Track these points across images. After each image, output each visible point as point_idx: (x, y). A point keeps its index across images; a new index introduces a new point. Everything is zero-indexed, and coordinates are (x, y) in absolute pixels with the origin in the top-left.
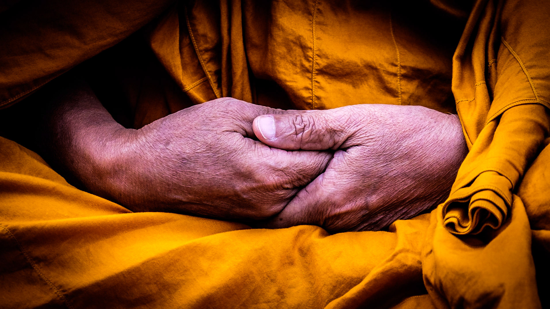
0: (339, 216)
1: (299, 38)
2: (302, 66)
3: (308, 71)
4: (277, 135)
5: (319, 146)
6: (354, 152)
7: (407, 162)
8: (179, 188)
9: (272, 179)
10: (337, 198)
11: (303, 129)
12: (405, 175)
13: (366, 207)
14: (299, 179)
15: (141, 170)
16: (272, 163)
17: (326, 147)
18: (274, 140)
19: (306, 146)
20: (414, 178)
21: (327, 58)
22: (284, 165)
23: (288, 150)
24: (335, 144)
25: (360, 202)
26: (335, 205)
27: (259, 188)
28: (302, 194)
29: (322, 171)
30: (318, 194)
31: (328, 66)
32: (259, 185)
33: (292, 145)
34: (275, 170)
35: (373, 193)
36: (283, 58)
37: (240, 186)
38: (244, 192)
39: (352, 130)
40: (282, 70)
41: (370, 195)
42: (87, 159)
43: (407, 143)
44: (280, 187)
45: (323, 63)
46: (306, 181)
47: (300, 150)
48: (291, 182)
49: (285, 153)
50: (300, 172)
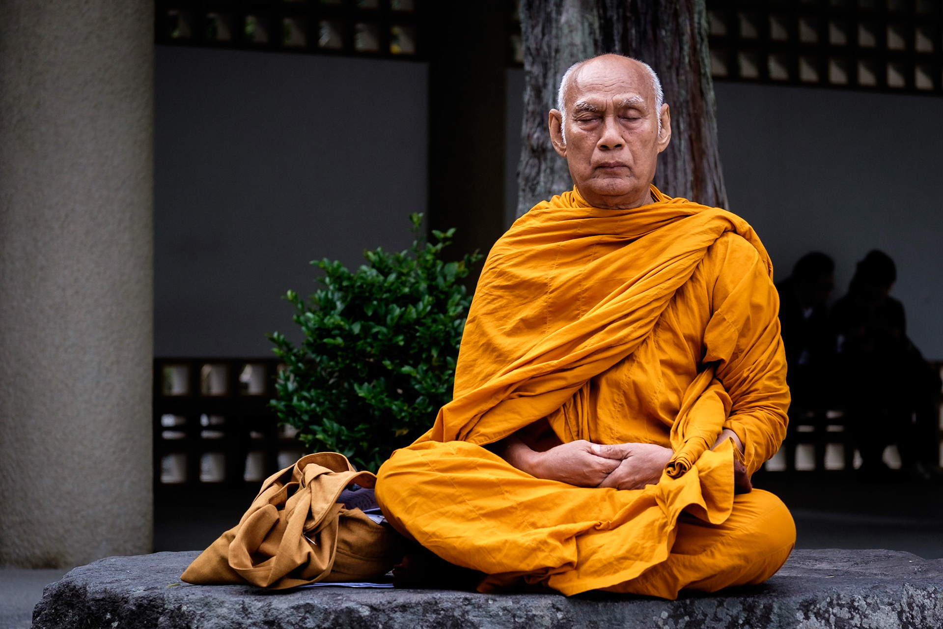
0: (623, 483)
1: (609, 425)
2: (611, 436)
3: (613, 438)
4: (600, 451)
5: (616, 457)
6: (629, 459)
7: (650, 463)
8: (562, 471)
9: (598, 467)
10: (623, 475)
11: (610, 450)
12: (649, 468)
13: (634, 480)
14: (608, 469)
15: (548, 464)
16: (598, 461)
17: (619, 458)
18: (599, 453)
19: (611, 457)
20: (653, 470)
21: (620, 433)
22: (603, 462)
23: (604, 458)
24: (623, 456)
25: (632, 478)
26: (622, 478)
27: (593, 471)
28: (610, 475)
29: (617, 467)
30: (616, 475)
31: (621, 437)
32: (593, 469)
33: (606, 456)
34: (599, 464)
35: (637, 474)
36: (603, 432)
37: (585, 470)
38: (587, 472)
39: (630, 451)
40: (602, 437)
41: (636, 475)
42: (527, 463)
43: (650, 456)
44: (600, 471)
45: (618, 435)
46: (611, 470)
47: (609, 458)
48: (605, 470)
49: (603, 458)
50: (609, 466)
